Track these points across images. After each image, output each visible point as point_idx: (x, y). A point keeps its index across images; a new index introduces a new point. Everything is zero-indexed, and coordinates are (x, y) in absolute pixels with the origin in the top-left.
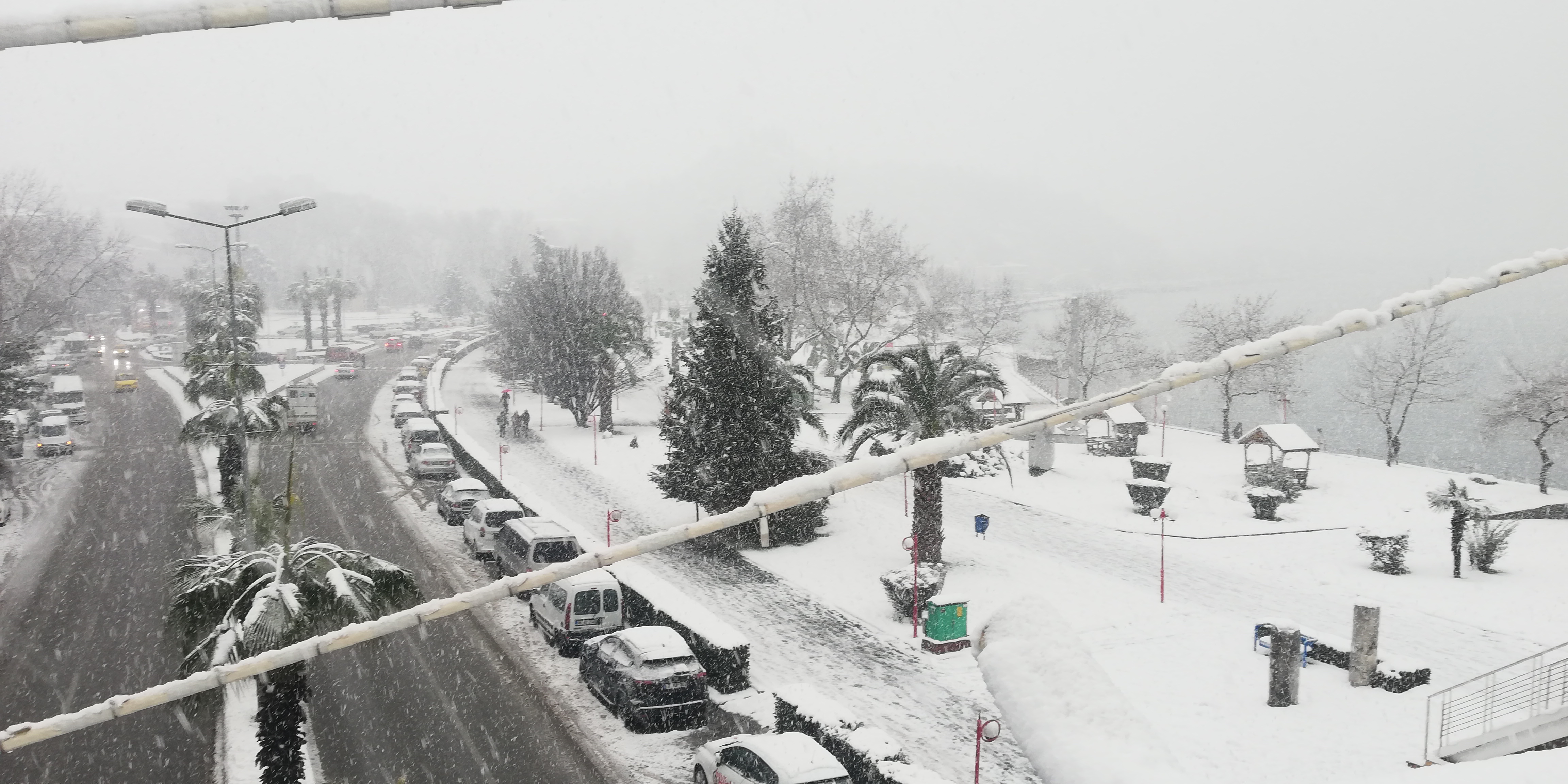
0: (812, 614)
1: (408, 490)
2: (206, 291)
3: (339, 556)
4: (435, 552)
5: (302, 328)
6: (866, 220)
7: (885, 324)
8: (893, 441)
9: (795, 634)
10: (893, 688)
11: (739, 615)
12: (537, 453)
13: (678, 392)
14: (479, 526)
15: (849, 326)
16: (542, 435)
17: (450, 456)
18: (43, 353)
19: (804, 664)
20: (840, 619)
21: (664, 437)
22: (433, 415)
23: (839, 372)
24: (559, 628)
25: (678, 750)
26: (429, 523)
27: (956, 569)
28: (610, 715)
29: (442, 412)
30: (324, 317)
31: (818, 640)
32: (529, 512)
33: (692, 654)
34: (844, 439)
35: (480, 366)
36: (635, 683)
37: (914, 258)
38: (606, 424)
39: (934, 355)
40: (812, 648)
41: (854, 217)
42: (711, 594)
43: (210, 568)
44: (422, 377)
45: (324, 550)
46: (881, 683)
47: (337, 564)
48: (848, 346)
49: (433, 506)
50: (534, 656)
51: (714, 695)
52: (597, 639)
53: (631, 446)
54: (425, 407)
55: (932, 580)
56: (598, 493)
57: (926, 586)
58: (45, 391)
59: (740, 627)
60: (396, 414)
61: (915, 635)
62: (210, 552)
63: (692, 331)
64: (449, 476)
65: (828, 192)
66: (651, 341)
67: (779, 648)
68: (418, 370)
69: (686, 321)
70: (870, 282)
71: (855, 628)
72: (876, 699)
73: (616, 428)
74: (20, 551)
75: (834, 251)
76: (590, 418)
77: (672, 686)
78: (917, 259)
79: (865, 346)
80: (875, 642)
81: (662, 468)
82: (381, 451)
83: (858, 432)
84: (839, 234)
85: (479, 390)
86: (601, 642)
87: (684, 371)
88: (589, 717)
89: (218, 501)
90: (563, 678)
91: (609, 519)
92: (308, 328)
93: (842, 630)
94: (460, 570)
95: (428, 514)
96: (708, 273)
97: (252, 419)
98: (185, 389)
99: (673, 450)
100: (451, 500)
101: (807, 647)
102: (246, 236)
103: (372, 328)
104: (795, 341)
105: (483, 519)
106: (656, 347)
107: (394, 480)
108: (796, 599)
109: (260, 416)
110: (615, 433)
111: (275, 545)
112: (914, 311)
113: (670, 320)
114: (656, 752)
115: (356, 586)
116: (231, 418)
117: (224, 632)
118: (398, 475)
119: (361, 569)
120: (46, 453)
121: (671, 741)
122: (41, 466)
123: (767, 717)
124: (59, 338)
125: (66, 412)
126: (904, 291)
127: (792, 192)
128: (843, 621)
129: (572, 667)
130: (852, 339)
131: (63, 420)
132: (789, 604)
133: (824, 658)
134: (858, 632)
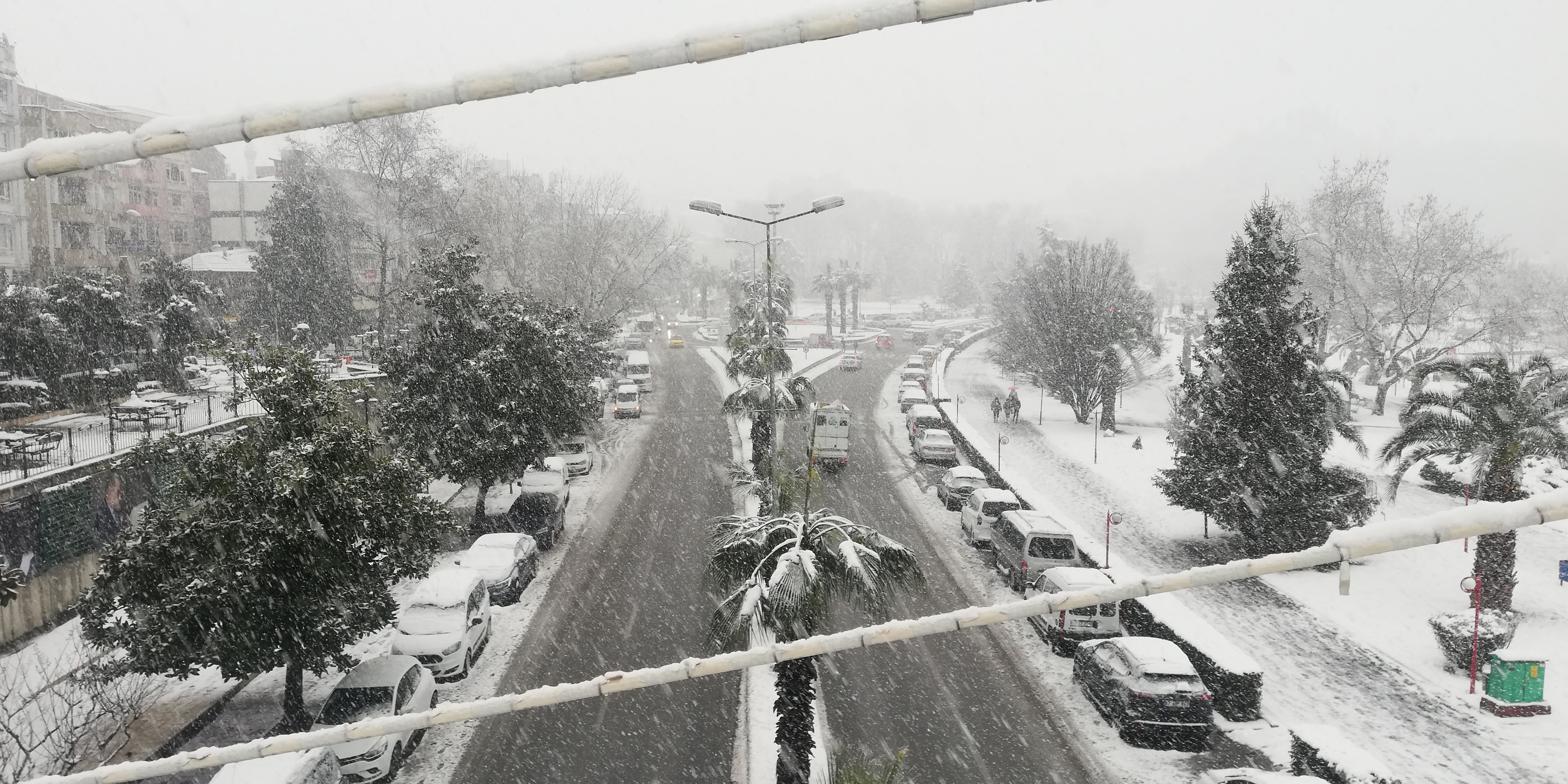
0: (1338, 650)
1: (911, 472)
2: (747, 281)
3: (850, 529)
4: (934, 535)
5: (824, 316)
6: (1427, 207)
7: (1447, 328)
8: (1451, 463)
9: (1318, 669)
10: (1440, 747)
11: (1251, 640)
12: (1036, 447)
13: (1190, 394)
14: (976, 514)
15: (1399, 328)
16: (1041, 429)
17: (950, 443)
18: (622, 331)
19: (1327, 704)
20: (1374, 660)
21: (1172, 441)
22: (937, 402)
23: (1383, 380)
24: (1054, 625)
25: (1176, 771)
26: (929, 506)
27: (1530, 621)
28: (1103, 722)
29: (945, 400)
30: (843, 304)
31: (1345, 679)
32: (1026, 506)
33: (1197, 674)
34: (1390, 456)
35: (983, 357)
36: (1132, 695)
37: (1489, 251)
38: (1108, 422)
39: (1513, 367)
40: (1339, 687)
41: (1412, 205)
42: (1219, 612)
43: (742, 528)
44: (927, 366)
45: (837, 522)
46: (1425, 739)
47: (849, 537)
48: (1397, 351)
49: (933, 490)
50: (1027, 649)
51: (1219, 720)
52: (1094, 642)
53: (1133, 447)
54: (929, 395)
55: (1498, 630)
56: (1097, 493)
57: (1489, 636)
58: (622, 364)
59: (1251, 652)
60: (903, 399)
61: (1472, 691)
62: (742, 513)
63: (1209, 330)
64: (950, 463)
65: (1380, 177)
66: (1160, 338)
67: (1297, 682)
68: (924, 359)
69: (1200, 318)
70: (1430, 279)
71: (1394, 673)
72: (1418, 757)
73: (1117, 427)
74: (599, 497)
75: (1384, 243)
76: (1092, 415)
77: (1171, 704)
78: (1494, 253)
79: (1419, 351)
80: (1419, 692)
81: (1168, 473)
82: (888, 434)
83: (1408, 450)
84: (1392, 224)
85: (980, 380)
86: (1098, 646)
87: (1197, 370)
88: (1081, 720)
89: (750, 468)
90: (1057, 676)
91: (1109, 520)
92: (829, 316)
93: (1377, 673)
94: (956, 554)
95: (929, 498)
96: (1231, 267)
97: (780, 397)
98: (728, 367)
99: (1181, 454)
100: (950, 485)
101: (1332, 686)
102: (780, 232)
103: (884, 317)
104: (1330, 342)
105: (981, 507)
106: (1167, 344)
107: (898, 461)
108: (1321, 630)
109: (786, 394)
110: (1117, 432)
111: (797, 513)
112: (1486, 314)
113: (1182, 315)
114: (1152, 769)
115: (865, 559)
116: (764, 395)
117: (752, 586)
118: (902, 457)
119: (868, 544)
120: (621, 415)
121: (1169, 761)
122: (616, 426)
123: (1282, 755)
124: (633, 318)
125: (636, 382)
126: (1473, 289)
127: (1335, 177)
128: (1377, 663)
129: (1066, 666)
130: (1402, 343)
131: (634, 388)
132: (1311, 635)
133: (1352, 701)
134: (1397, 677)
